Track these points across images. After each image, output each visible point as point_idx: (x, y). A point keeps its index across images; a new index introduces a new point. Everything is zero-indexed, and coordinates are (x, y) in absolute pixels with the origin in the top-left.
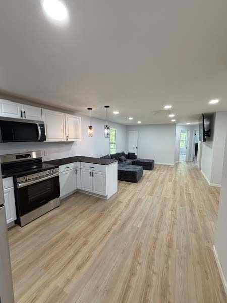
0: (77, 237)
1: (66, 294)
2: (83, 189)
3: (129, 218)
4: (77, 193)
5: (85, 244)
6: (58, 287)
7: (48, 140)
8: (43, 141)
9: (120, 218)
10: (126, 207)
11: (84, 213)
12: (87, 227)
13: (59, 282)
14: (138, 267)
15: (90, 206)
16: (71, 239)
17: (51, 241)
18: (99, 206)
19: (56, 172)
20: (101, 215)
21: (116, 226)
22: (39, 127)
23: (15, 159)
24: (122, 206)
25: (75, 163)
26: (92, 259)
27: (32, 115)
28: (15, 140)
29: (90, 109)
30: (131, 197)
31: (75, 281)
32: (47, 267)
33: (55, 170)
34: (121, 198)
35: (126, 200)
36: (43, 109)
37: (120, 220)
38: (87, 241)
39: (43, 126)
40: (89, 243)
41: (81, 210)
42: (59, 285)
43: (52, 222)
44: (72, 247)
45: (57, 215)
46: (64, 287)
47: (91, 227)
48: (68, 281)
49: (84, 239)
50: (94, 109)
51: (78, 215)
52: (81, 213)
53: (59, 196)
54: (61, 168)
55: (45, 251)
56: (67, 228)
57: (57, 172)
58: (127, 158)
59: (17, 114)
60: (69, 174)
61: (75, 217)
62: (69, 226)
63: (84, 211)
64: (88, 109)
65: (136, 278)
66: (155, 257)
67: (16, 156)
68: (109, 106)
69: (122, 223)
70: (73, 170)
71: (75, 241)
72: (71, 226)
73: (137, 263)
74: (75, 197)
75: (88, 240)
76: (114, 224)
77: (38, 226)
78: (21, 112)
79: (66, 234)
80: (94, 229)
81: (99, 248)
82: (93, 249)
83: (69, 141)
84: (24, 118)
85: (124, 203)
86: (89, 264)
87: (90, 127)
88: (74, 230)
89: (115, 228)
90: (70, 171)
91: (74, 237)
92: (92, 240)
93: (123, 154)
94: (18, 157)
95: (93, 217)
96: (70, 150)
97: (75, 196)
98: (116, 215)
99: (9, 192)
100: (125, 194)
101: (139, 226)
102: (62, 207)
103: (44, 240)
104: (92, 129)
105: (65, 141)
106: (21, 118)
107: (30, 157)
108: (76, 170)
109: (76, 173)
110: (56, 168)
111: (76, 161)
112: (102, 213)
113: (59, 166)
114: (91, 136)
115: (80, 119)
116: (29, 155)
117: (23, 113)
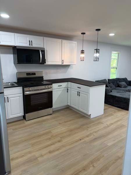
0: (56, 136)
1: (38, 161)
2: (72, 105)
3: (103, 136)
4: (68, 108)
5: (59, 141)
6: (35, 156)
7: (47, 63)
8: (44, 64)
9: (95, 134)
10: (105, 128)
12: (65, 132)
13: (37, 154)
14: (91, 168)
16: (52, 136)
18: (81, 121)
19: (50, 88)
20: (79, 128)
21: (88, 138)
22: (41, 53)
24: (101, 126)
25: (67, 83)
26: (60, 151)
27: (37, 43)
28: (32, 62)
29: (83, 33)
30: (115, 121)
31: (45, 157)
33: (49, 86)
34: (103, 120)
35: (108, 123)
36: (45, 38)
37: (94, 135)
39: (43, 51)
40: (63, 142)
42: (36, 155)
44: (50, 140)
46: (38, 157)
48: (42, 156)
49: (60, 139)
50: (87, 33)
51: (63, 123)
52: (65, 122)
53: (52, 107)
54: (55, 86)
55: (34, 137)
56: (51, 129)
57: (52, 88)
58: (128, 85)
59: (27, 43)
60: (61, 91)
61: (60, 124)
62: (53, 128)
64: (82, 33)
65: (86, 173)
66: (110, 168)
67: (27, 74)
68: (100, 30)
69: (94, 138)
70: (65, 88)
71: (54, 138)
73: (92, 165)
75: (63, 140)
76: (87, 136)
78: (29, 41)
79: (50, 132)
80: (70, 135)
81: (68, 147)
82: (63, 146)
83: (64, 64)
84: (31, 46)
85: (105, 125)
86: (57, 153)
87: (82, 52)
88: (55, 131)
89: (87, 139)
90: (63, 89)
91: (54, 135)
92: (65, 141)
93: (125, 80)
95: (72, 127)
98: (92, 132)
99: (20, 96)
100: (110, 118)
101: (109, 144)
102: (53, 115)
103: (36, 131)
104: (84, 53)
105: (61, 64)
106: (29, 46)
107: (35, 75)
108: (68, 89)
109: (67, 92)
110: (50, 85)
111: (68, 82)
112: (81, 127)
113: (53, 84)
114: (82, 60)
115: (75, 43)
116: (34, 74)
117: (30, 42)
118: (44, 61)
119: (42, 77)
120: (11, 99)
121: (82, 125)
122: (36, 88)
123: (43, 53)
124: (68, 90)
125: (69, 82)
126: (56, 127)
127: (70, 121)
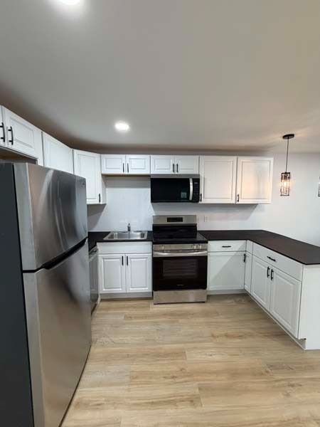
4: (245, 296)
5: (192, 401)
7: (204, 201)
8: (198, 202)
11: (229, 341)
12: (217, 373)
15: (251, 335)
16: (181, 370)
17: (161, 346)
18: (273, 351)
19: (202, 250)
20: (262, 374)
22: (191, 184)
23: (165, 222)
27: (185, 166)
29: (288, 136)
32: (134, 378)
33: (201, 246)
36: (202, 157)
38: (198, 398)
39: (197, 181)
40: (199, 409)
41: (230, 332)
43: (180, 321)
44: (174, 383)
45: (193, 314)
47: (223, 380)
51: (221, 336)
52: (227, 336)
53: (206, 287)
54: (214, 246)
56: (189, 345)
57: (206, 250)
59: (169, 169)
61: (213, 336)
63: (233, 337)
64: (284, 137)
70: (239, 253)
71: (183, 380)
72: (196, 348)
74: (236, 301)
75: (202, 400)
77: (165, 315)
78: (174, 165)
79: (183, 354)
80: (227, 390)
83: (241, 202)
84: (176, 173)
87: (286, 176)
90: (233, 254)
91: (188, 369)
94: (169, 219)
95: (243, 361)
96: (247, 218)
97: (238, 299)
99: (148, 258)
103: (157, 338)
104: (289, 178)
105: (234, 203)
106: (173, 173)
107: (182, 221)
108: (245, 255)
109: (244, 261)
110: (204, 244)
111: (246, 240)
112: (267, 372)
113: (209, 242)
114: (285, 193)
115: (270, 162)
116: (181, 219)
117: (175, 167)
118: (197, 197)
119: (195, 226)
120: (132, 260)
121: (271, 366)
122: (173, 247)
123: (196, 183)
124: (247, 258)
125: (248, 241)
126: (200, 342)
127: (240, 337)
